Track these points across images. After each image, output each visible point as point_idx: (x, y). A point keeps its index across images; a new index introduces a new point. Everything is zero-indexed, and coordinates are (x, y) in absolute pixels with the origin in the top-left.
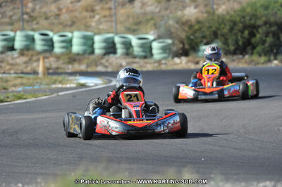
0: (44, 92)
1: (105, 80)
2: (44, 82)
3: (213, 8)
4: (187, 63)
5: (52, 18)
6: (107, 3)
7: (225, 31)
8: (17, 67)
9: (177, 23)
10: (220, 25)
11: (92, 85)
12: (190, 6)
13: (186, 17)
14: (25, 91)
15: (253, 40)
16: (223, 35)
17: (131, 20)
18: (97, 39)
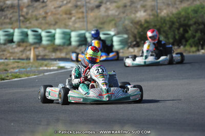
0: (34, 73)
2: (34, 66)
3: (157, 12)
4: (138, 51)
5: (41, 19)
6: (80, 8)
7: (166, 28)
8: (14, 55)
9: (132, 23)
10: (162, 24)
11: (68, 67)
12: (140, 11)
13: (137, 19)
14: (20, 72)
15: (187, 35)
17: (98, 21)
18: (73, 34)
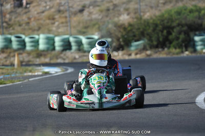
0: (18, 79)
1: (64, 69)
2: (18, 72)
3: (140, 15)
4: (123, 55)
5: (24, 25)
6: (63, 13)
7: (150, 31)
9: (115, 26)
10: (145, 26)
11: (53, 72)
12: (123, 14)
13: (121, 22)
14: (5, 79)
15: (170, 37)
16: (148, 34)
17: (81, 25)
18: (57, 39)
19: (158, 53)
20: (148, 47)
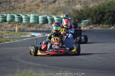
0: (17, 39)
1: (43, 34)
2: (17, 35)
3: (87, 5)
5: (22, 9)
6: (44, 3)
7: (92, 14)
8: (7, 28)
9: (73, 11)
10: (90, 12)
11: (37, 36)
12: (78, 4)
13: (76, 9)
14: (10, 38)
15: (104, 18)
17: (54, 10)
18: (40, 17)
19: (97, 27)
20: (91, 23)
